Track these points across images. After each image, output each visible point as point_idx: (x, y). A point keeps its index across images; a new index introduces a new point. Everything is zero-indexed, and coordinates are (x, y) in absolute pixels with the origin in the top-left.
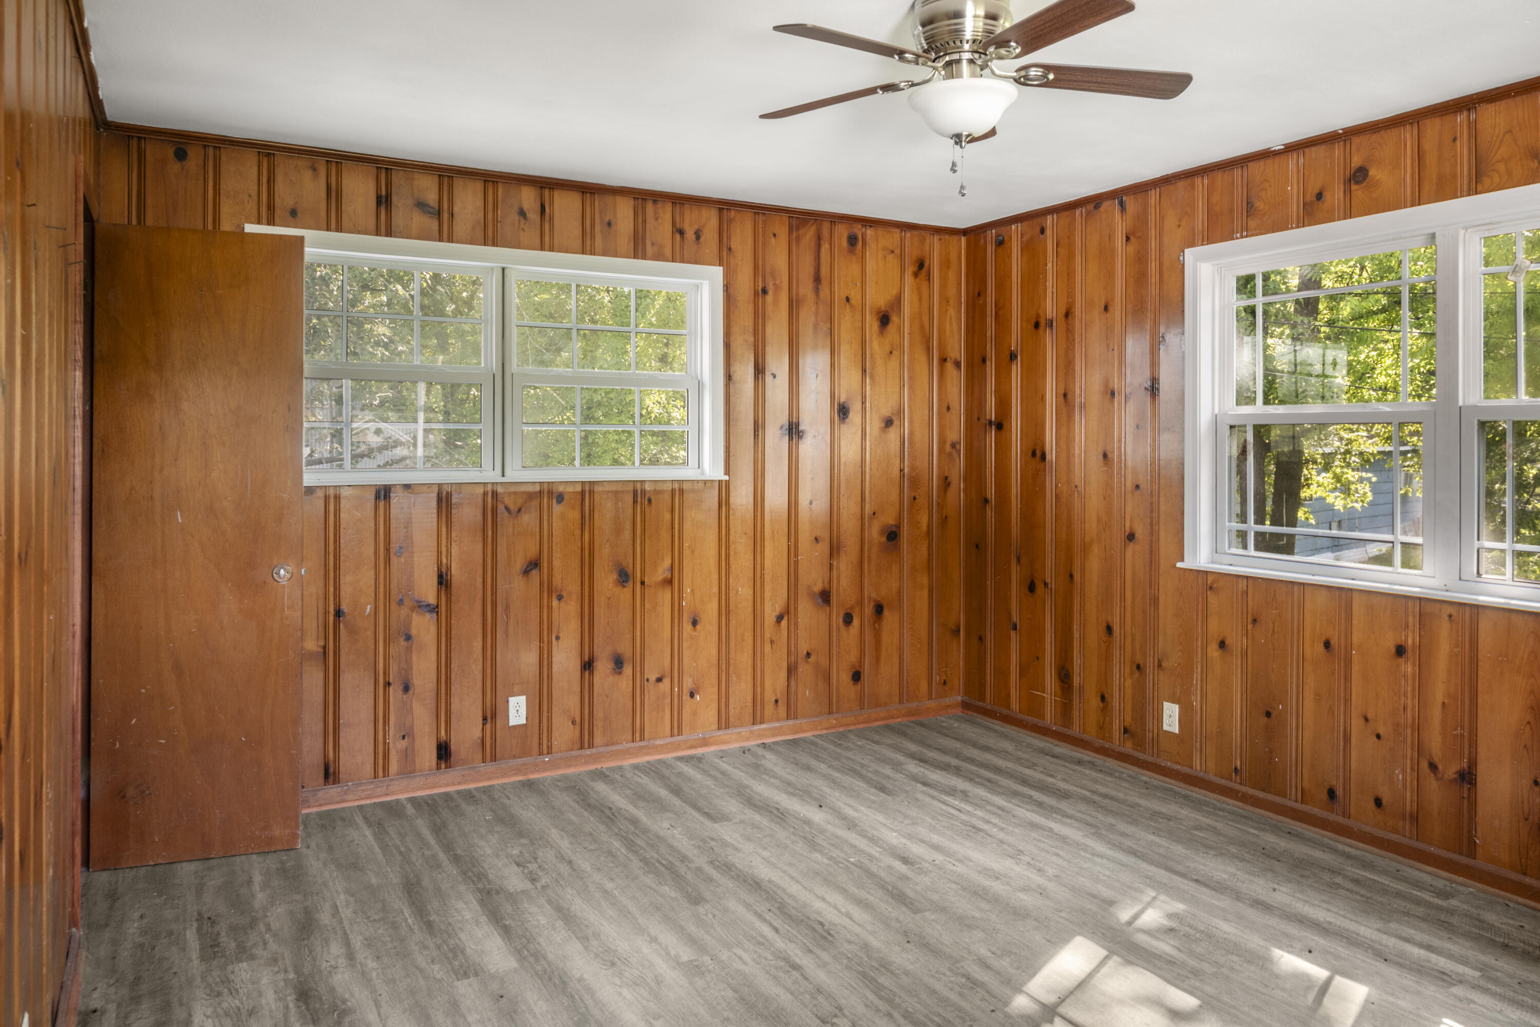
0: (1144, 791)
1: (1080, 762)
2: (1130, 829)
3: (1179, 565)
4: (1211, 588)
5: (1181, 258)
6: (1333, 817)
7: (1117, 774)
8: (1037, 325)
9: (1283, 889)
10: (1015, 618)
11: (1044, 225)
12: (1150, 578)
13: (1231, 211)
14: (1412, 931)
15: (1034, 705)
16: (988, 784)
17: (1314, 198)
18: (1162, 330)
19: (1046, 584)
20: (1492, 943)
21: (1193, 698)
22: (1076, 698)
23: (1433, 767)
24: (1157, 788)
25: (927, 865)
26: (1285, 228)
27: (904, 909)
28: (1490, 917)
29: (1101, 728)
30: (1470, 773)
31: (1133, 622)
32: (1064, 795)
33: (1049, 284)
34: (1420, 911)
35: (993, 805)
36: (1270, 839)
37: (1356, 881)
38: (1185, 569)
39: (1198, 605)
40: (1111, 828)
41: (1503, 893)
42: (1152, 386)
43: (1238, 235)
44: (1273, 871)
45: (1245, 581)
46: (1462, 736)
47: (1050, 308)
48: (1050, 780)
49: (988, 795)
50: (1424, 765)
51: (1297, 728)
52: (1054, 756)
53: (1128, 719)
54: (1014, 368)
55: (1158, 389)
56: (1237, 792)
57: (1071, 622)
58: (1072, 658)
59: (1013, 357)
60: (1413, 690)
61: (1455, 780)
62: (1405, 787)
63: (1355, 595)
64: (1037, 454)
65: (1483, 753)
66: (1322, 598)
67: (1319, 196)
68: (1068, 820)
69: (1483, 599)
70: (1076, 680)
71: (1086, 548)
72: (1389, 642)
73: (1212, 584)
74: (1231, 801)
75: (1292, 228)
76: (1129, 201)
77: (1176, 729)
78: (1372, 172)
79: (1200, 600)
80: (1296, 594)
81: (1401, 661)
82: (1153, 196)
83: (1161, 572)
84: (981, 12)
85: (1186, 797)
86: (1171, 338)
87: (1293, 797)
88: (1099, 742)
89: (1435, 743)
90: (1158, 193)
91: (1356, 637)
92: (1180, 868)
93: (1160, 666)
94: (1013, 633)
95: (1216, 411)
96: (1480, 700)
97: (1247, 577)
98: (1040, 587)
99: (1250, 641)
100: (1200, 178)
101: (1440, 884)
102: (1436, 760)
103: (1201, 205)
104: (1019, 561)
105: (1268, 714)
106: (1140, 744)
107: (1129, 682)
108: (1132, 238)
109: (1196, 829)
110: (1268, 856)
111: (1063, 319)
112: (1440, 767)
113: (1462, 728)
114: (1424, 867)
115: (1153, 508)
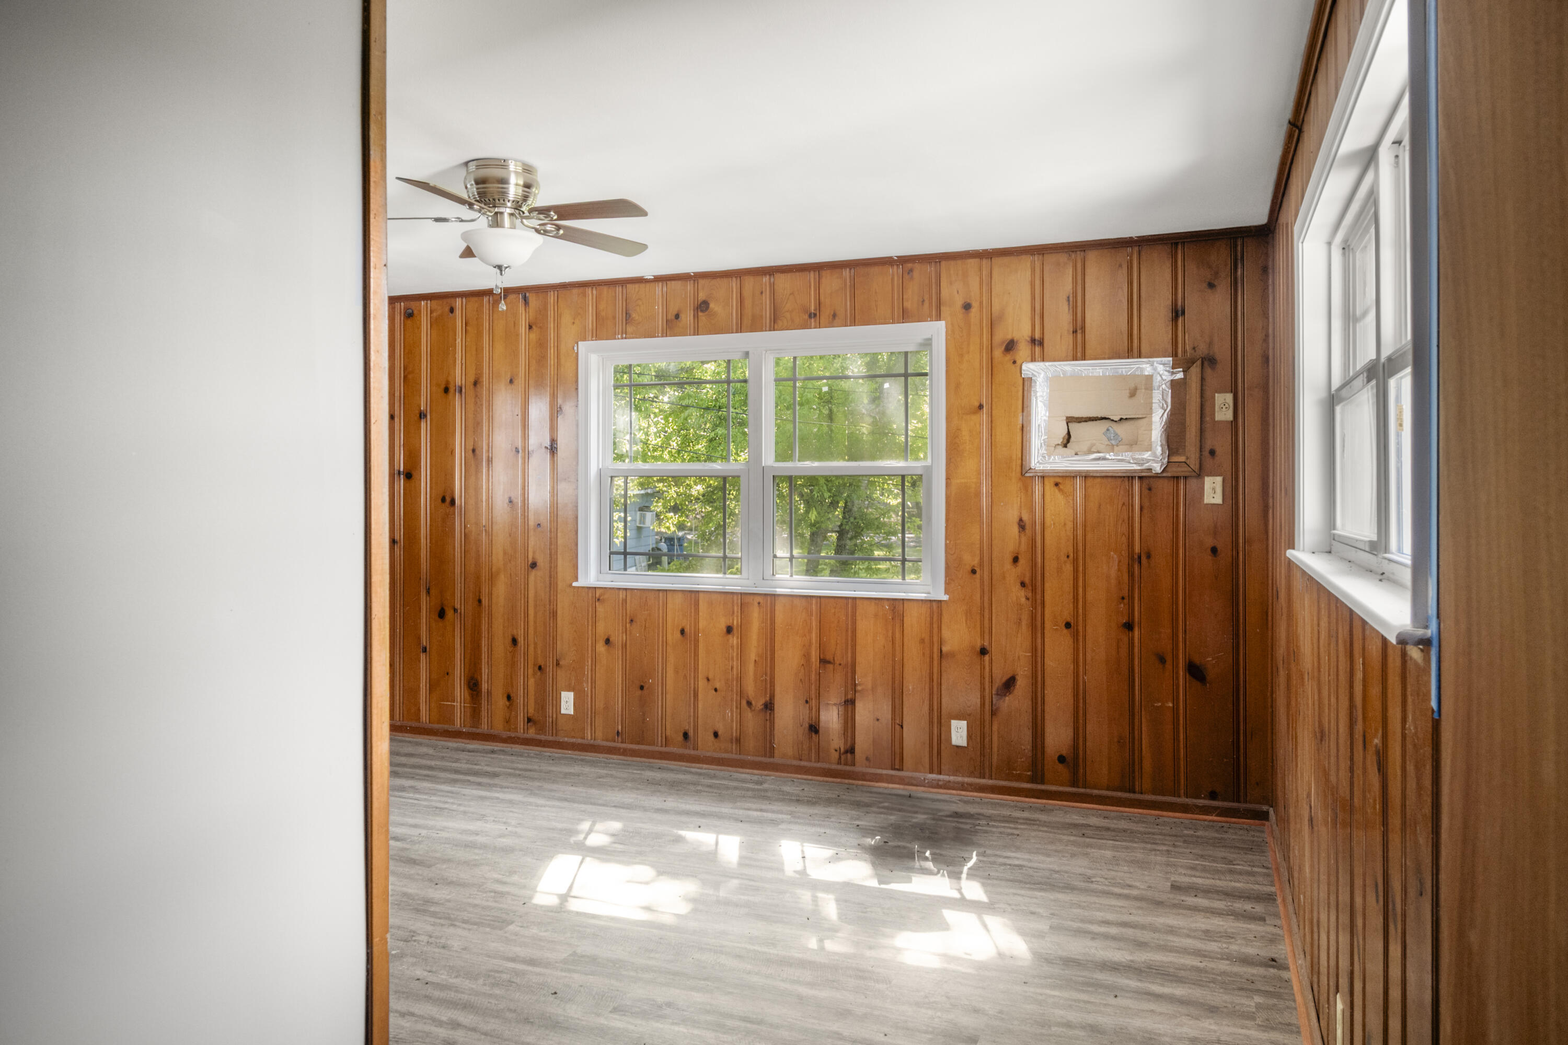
0: (551, 762)
1: (493, 752)
2: (554, 786)
3: (575, 584)
4: (599, 600)
5: (576, 348)
6: (687, 752)
7: (526, 755)
8: (446, 390)
9: (670, 799)
10: (424, 642)
11: (453, 306)
12: (550, 596)
13: (614, 318)
14: (750, 805)
15: (445, 715)
16: (427, 778)
17: (673, 318)
18: (560, 401)
19: (455, 610)
20: (791, 800)
21: (585, 685)
22: (484, 703)
23: (749, 703)
24: (560, 759)
25: (416, 838)
26: (652, 336)
27: (418, 867)
28: (787, 788)
29: (508, 721)
30: (771, 703)
31: (535, 632)
32: (495, 775)
33: (459, 355)
34: (750, 793)
35: (442, 791)
36: (649, 774)
37: (710, 786)
38: (578, 587)
39: (588, 614)
40: (540, 788)
41: (789, 775)
42: (551, 446)
43: (620, 336)
44: (659, 791)
45: (624, 592)
46: (766, 680)
47: (458, 378)
48: (477, 767)
49: (434, 785)
50: (744, 703)
51: (662, 694)
52: (469, 751)
53: (531, 711)
54: (423, 425)
55: (557, 448)
56: (619, 749)
57: (480, 639)
58: (481, 669)
59: (422, 415)
60: (737, 654)
61: (762, 709)
62: (732, 721)
63: (701, 595)
64: (446, 500)
65: (778, 689)
66: (679, 599)
67: (677, 316)
68: (507, 790)
69: (779, 591)
70: (484, 686)
71: (492, 578)
72: (722, 625)
73: (600, 596)
74: (615, 757)
75: (658, 337)
76: (532, 297)
77: (571, 712)
78: (712, 305)
79: (590, 609)
80: (661, 598)
81: (730, 636)
82: (552, 297)
83: (559, 591)
84: (521, 182)
85: (582, 760)
86: (568, 408)
87: (660, 745)
88: (505, 734)
89: (750, 688)
90: (556, 295)
91: (702, 624)
92: (600, 802)
93: (558, 664)
94: (423, 656)
95: (601, 467)
96: (776, 656)
97: (626, 589)
98: (450, 614)
99: (628, 637)
100: (590, 289)
101: (755, 778)
102: (751, 698)
103: (591, 310)
104: (428, 592)
105: (642, 688)
106: (541, 729)
107: (532, 681)
108: (534, 327)
109: (600, 778)
110: (653, 784)
111: (472, 387)
112: (753, 703)
113: (766, 675)
114: (745, 770)
115: (553, 542)
